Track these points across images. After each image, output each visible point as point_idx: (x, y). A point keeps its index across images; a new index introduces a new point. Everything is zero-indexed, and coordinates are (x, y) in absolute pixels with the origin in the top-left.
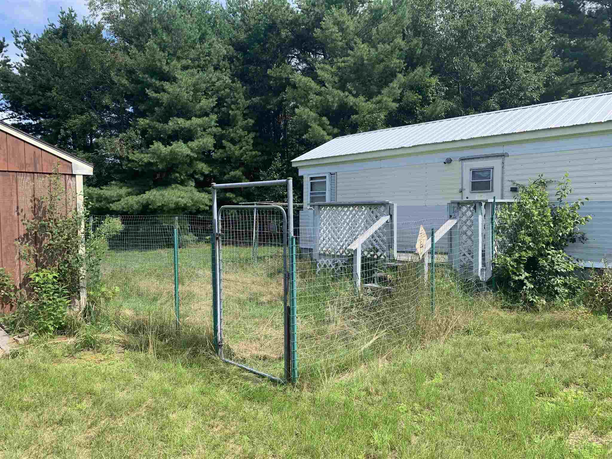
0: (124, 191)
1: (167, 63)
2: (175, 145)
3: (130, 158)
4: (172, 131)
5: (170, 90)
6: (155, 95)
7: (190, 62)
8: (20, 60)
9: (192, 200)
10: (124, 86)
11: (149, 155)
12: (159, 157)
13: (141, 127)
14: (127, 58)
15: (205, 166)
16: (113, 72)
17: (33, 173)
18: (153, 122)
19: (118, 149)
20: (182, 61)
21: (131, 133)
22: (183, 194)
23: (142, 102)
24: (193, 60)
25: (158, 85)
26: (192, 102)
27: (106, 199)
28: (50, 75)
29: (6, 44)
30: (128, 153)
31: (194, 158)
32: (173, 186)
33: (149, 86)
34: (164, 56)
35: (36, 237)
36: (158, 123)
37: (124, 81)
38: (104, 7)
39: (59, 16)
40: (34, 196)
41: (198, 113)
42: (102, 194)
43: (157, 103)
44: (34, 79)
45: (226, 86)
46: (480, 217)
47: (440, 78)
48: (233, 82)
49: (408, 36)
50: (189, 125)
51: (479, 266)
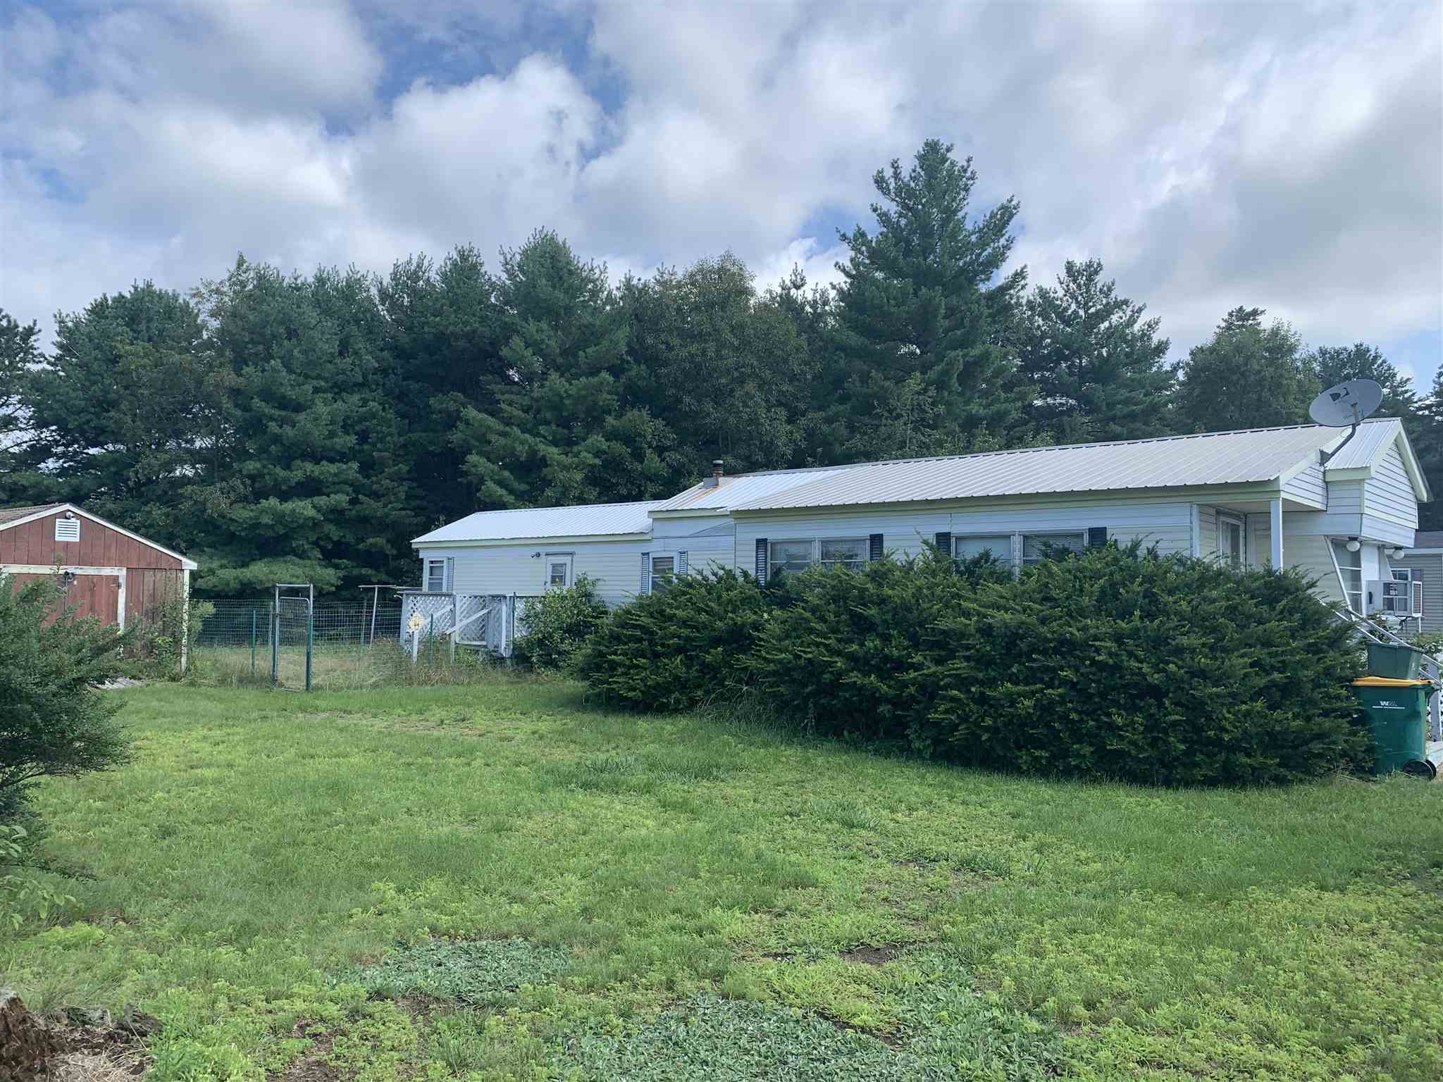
15: (334, 528)
17: (154, 569)
22: (299, 571)
29: (36, 329)
31: (320, 520)
32: (288, 558)
40: (154, 585)
41: (331, 455)
44: (84, 389)
45: (374, 416)
46: (504, 608)
47: (664, 423)
48: (384, 409)
49: (628, 362)
50: (317, 473)
51: (503, 645)
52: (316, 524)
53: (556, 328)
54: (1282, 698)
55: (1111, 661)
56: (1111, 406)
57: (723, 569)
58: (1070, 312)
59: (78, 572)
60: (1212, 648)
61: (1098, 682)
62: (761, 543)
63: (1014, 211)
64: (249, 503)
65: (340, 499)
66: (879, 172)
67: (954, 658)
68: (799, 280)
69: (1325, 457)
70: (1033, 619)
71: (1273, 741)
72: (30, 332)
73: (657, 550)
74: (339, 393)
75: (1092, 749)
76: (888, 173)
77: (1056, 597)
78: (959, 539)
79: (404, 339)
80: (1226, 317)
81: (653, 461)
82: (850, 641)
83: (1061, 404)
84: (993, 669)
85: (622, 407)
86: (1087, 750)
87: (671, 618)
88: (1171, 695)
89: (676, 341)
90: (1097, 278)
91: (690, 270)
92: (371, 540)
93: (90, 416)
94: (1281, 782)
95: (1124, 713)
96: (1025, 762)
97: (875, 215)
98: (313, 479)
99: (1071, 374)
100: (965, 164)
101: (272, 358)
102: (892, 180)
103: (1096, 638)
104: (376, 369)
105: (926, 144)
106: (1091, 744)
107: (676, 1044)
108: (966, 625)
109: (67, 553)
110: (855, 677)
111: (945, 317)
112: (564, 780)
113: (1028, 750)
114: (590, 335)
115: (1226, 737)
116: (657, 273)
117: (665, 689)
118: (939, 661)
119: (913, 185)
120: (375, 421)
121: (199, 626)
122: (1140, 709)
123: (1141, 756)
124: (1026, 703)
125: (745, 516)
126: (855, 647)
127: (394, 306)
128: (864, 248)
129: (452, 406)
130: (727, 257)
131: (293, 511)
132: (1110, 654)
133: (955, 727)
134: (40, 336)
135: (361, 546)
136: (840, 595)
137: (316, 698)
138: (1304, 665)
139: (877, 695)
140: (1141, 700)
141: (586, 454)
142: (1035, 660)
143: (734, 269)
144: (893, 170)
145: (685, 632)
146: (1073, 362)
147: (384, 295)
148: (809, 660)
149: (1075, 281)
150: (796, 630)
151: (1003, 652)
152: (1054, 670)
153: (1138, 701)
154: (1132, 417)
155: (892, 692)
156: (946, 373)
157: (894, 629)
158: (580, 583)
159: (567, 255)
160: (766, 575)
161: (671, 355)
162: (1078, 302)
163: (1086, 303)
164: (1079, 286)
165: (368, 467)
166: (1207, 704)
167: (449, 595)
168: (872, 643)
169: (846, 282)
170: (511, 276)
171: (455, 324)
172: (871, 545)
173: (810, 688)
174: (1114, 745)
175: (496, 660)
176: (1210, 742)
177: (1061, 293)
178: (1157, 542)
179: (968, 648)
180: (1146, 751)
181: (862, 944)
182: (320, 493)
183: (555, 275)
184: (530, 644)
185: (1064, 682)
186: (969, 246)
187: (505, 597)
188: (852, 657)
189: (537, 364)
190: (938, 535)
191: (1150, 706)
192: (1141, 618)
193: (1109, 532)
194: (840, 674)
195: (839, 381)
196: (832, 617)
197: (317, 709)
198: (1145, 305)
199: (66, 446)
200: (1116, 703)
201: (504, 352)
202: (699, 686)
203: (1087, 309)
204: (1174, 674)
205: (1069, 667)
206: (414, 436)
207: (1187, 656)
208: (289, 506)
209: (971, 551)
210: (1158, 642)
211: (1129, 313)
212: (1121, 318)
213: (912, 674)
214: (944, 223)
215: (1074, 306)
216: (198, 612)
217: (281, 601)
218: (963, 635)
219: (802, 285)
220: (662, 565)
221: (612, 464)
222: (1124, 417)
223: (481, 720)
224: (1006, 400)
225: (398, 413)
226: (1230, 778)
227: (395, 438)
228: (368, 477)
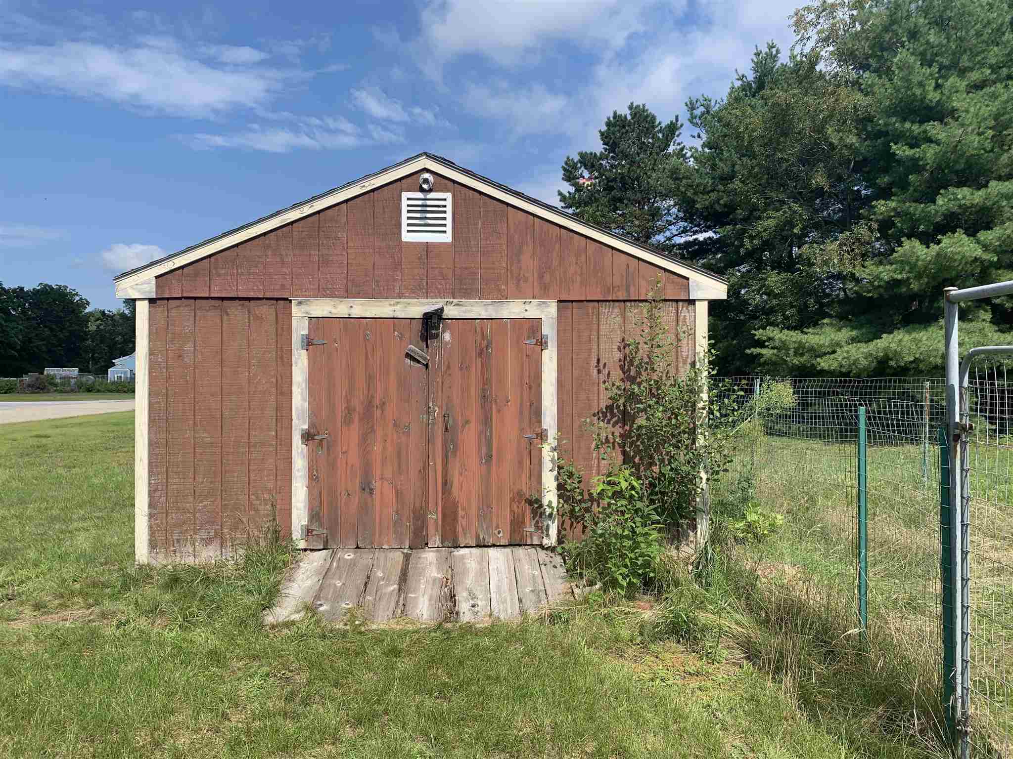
0: (845, 334)
1: (938, 86)
2: (946, 241)
3: (857, 275)
4: (943, 214)
5: (942, 136)
6: (909, 152)
7: (989, 71)
8: (698, 144)
10: (850, 147)
11: (894, 266)
12: (913, 267)
13: (880, 217)
14: (858, 96)
16: (831, 126)
17: (625, 301)
18: (905, 202)
19: (836, 261)
20: (968, 75)
21: (862, 230)
23: (886, 171)
24: (995, 69)
25: (916, 132)
26: (992, 151)
27: (812, 349)
28: (735, 157)
30: (854, 267)
31: (992, 264)
33: (898, 137)
34: (931, 75)
35: (624, 413)
36: (914, 204)
37: (852, 139)
38: (821, 21)
39: (752, 61)
40: (623, 340)
41: (1005, 171)
42: (804, 341)
43: (915, 165)
59: (453, 311)
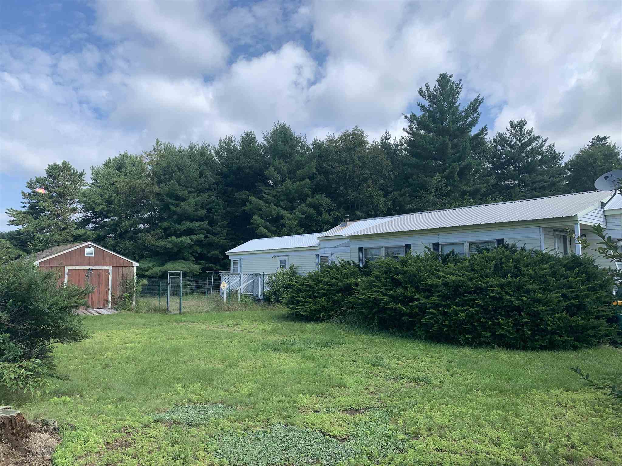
9: (190, 269)
12: (173, 244)
15: (198, 248)
17: (123, 266)
21: (158, 231)
22: (185, 266)
29: (84, 173)
31: (193, 245)
32: (180, 261)
35: (122, 285)
36: (174, 224)
40: (122, 273)
41: (197, 219)
44: (102, 196)
45: (213, 202)
46: (260, 278)
47: (331, 199)
48: (217, 199)
49: (316, 174)
50: (191, 226)
51: (260, 294)
52: (191, 246)
53: (285, 162)
54: (577, 311)
55: (498, 296)
56: (534, 183)
57: (343, 260)
58: (513, 143)
59: (94, 268)
60: (544, 290)
61: (493, 305)
62: (361, 249)
63: (481, 101)
64: (164, 239)
65: (202, 236)
66: (420, 89)
67: (433, 296)
68: (388, 136)
69: (603, 205)
70: (465, 279)
71: (573, 330)
72: (82, 174)
73: (322, 253)
74: (199, 193)
75: (490, 334)
76: (424, 89)
77: (476, 269)
78: (443, 245)
79: (225, 170)
80: (591, 140)
81: (326, 216)
82: (391, 289)
83: (511, 183)
84: (449, 301)
85: (313, 193)
86: (489, 334)
87: (321, 281)
88: (524, 310)
89: (336, 165)
90: (525, 127)
91: (340, 135)
92: (213, 252)
93: (104, 206)
94: (575, 348)
95: (504, 318)
96: (462, 340)
97: (419, 107)
98: (190, 229)
99: (515, 170)
100: (459, 82)
101: (172, 179)
102: (426, 92)
103: (491, 286)
104: (214, 183)
105: (441, 75)
106: (490, 332)
107: (258, 439)
108: (438, 282)
109: (89, 261)
110: (392, 305)
111: (452, 148)
112: (265, 347)
113: (464, 335)
114: (299, 165)
115: (549, 328)
116: (327, 137)
117: (319, 311)
118: (427, 297)
119: (435, 93)
120: (214, 204)
121: (140, 289)
122: (511, 317)
123: (511, 337)
124: (462, 314)
125: (353, 238)
126: (392, 292)
127: (221, 157)
128: (415, 121)
129: (244, 197)
130: (357, 128)
131: (182, 241)
132: (498, 293)
133: (433, 325)
134: (85, 176)
135: (209, 255)
136: (388, 271)
137: (182, 317)
138: (587, 296)
139: (402, 312)
140: (512, 313)
141: (298, 213)
142: (466, 296)
143: (359, 133)
144: (426, 87)
145: (326, 287)
146: (516, 165)
147: (217, 153)
148: (374, 298)
149: (514, 129)
150: (370, 285)
151: (453, 293)
152: (473, 300)
153: (510, 313)
154: (544, 188)
155: (408, 311)
156: (451, 172)
157: (409, 284)
158: (291, 268)
159: (290, 132)
160: (363, 263)
161: (334, 170)
162: (516, 139)
163: (520, 139)
164: (516, 131)
165: (212, 223)
166: (540, 314)
167: (239, 274)
168: (400, 290)
169: (408, 136)
170: (268, 142)
171: (245, 163)
172: (406, 249)
173: (375, 310)
174: (500, 332)
175: (257, 300)
176: (543, 330)
177: (508, 135)
178: (525, 244)
179: (439, 291)
180: (514, 334)
181: (352, 408)
182: (193, 234)
183: (285, 141)
184: (271, 294)
185: (478, 305)
186: (460, 118)
187: (260, 274)
188: (391, 296)
189: (279, 177)
190: (434, 244)
191: (516, 315)
192: (511, 277)
193: (505, 241)
194: (387, 303)
195: (407, 178)
196: (383, 280)
197: (181, 321)
198: (548, 138)
199: (97, 218)
200: (500, 314)
201: (266, 172)
202: (333, 310)
203: (520, 140)
204: (526, 301)
205: (480, 299)
206: (229, 209)
207: (532, 294)
208: (180, 239)
209: (447, 250)
210: (519, 288)
211: (540, 142)
212: (537, 144)
213: (416, 303)
214: (450, 108)
215: (515, 140)
216: (140, 283)
217: (170, 278)
218: (437, 286)
219: (389, 138)
220: (323, 259)
221: (309, 217)
222: (540, 188)
223: (244, 324)
224: (480, 183)
225: (223, 200)
226: (552, 346)
227: (222, 211)
228: (211, 226)
